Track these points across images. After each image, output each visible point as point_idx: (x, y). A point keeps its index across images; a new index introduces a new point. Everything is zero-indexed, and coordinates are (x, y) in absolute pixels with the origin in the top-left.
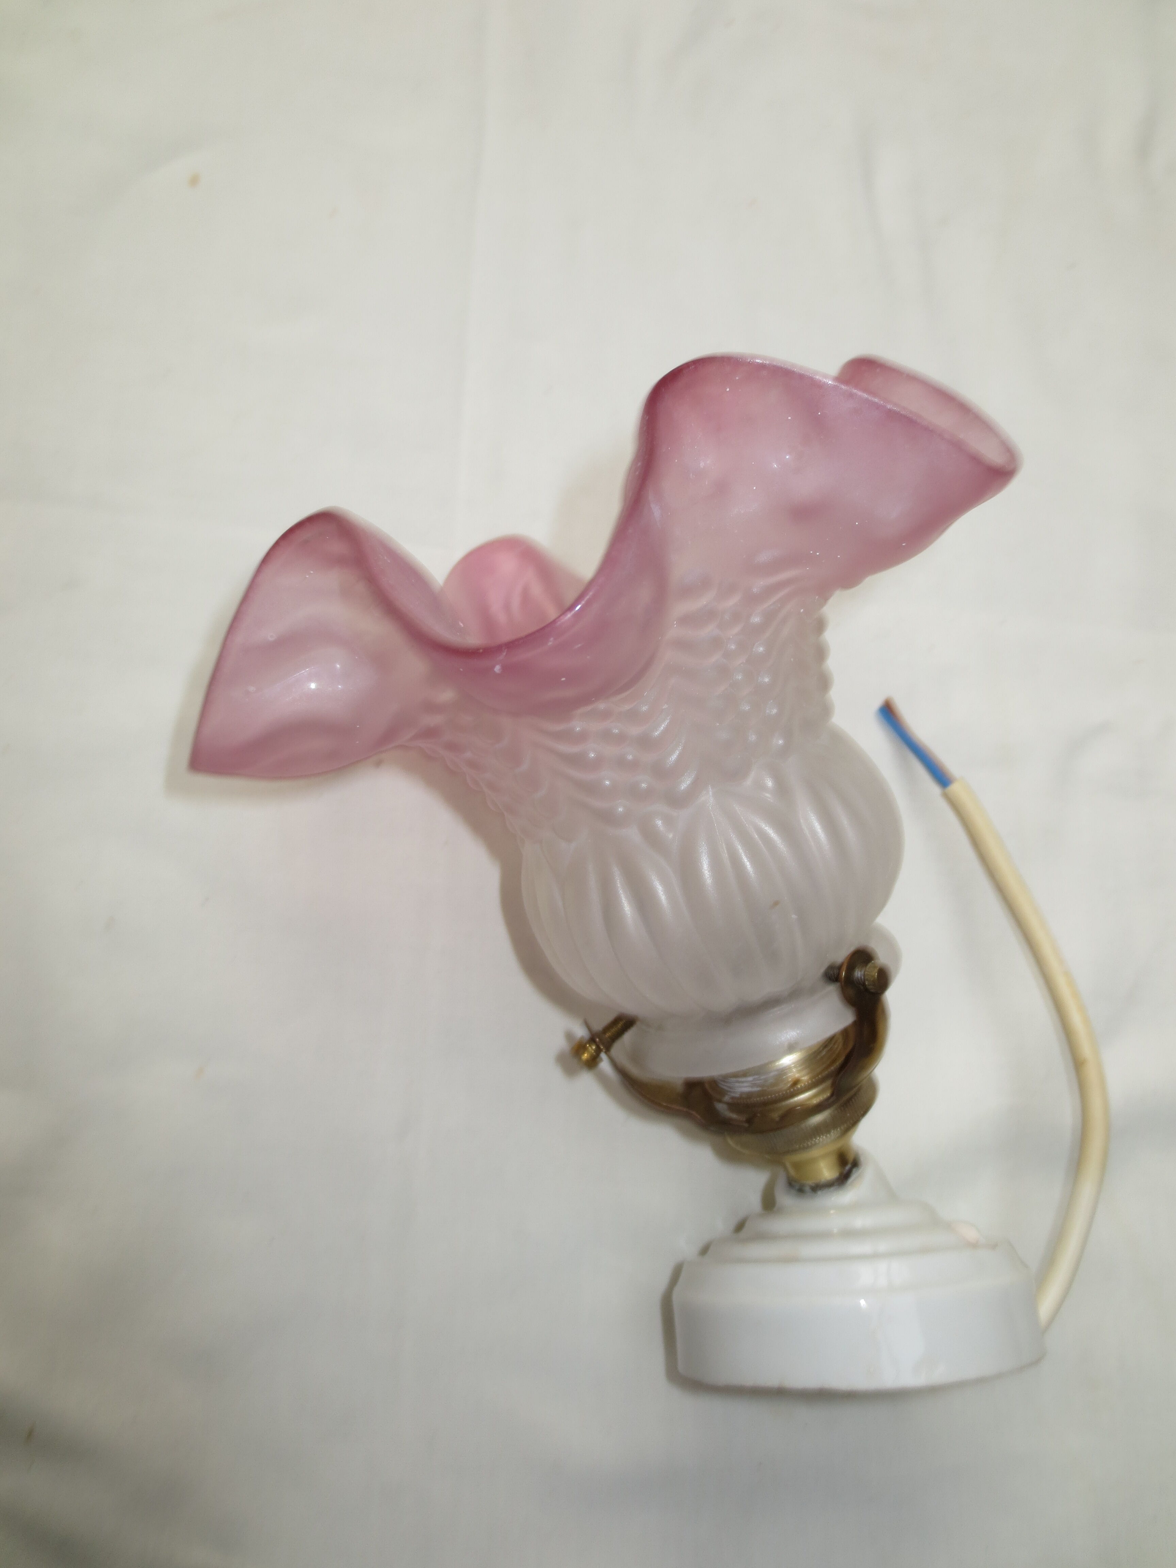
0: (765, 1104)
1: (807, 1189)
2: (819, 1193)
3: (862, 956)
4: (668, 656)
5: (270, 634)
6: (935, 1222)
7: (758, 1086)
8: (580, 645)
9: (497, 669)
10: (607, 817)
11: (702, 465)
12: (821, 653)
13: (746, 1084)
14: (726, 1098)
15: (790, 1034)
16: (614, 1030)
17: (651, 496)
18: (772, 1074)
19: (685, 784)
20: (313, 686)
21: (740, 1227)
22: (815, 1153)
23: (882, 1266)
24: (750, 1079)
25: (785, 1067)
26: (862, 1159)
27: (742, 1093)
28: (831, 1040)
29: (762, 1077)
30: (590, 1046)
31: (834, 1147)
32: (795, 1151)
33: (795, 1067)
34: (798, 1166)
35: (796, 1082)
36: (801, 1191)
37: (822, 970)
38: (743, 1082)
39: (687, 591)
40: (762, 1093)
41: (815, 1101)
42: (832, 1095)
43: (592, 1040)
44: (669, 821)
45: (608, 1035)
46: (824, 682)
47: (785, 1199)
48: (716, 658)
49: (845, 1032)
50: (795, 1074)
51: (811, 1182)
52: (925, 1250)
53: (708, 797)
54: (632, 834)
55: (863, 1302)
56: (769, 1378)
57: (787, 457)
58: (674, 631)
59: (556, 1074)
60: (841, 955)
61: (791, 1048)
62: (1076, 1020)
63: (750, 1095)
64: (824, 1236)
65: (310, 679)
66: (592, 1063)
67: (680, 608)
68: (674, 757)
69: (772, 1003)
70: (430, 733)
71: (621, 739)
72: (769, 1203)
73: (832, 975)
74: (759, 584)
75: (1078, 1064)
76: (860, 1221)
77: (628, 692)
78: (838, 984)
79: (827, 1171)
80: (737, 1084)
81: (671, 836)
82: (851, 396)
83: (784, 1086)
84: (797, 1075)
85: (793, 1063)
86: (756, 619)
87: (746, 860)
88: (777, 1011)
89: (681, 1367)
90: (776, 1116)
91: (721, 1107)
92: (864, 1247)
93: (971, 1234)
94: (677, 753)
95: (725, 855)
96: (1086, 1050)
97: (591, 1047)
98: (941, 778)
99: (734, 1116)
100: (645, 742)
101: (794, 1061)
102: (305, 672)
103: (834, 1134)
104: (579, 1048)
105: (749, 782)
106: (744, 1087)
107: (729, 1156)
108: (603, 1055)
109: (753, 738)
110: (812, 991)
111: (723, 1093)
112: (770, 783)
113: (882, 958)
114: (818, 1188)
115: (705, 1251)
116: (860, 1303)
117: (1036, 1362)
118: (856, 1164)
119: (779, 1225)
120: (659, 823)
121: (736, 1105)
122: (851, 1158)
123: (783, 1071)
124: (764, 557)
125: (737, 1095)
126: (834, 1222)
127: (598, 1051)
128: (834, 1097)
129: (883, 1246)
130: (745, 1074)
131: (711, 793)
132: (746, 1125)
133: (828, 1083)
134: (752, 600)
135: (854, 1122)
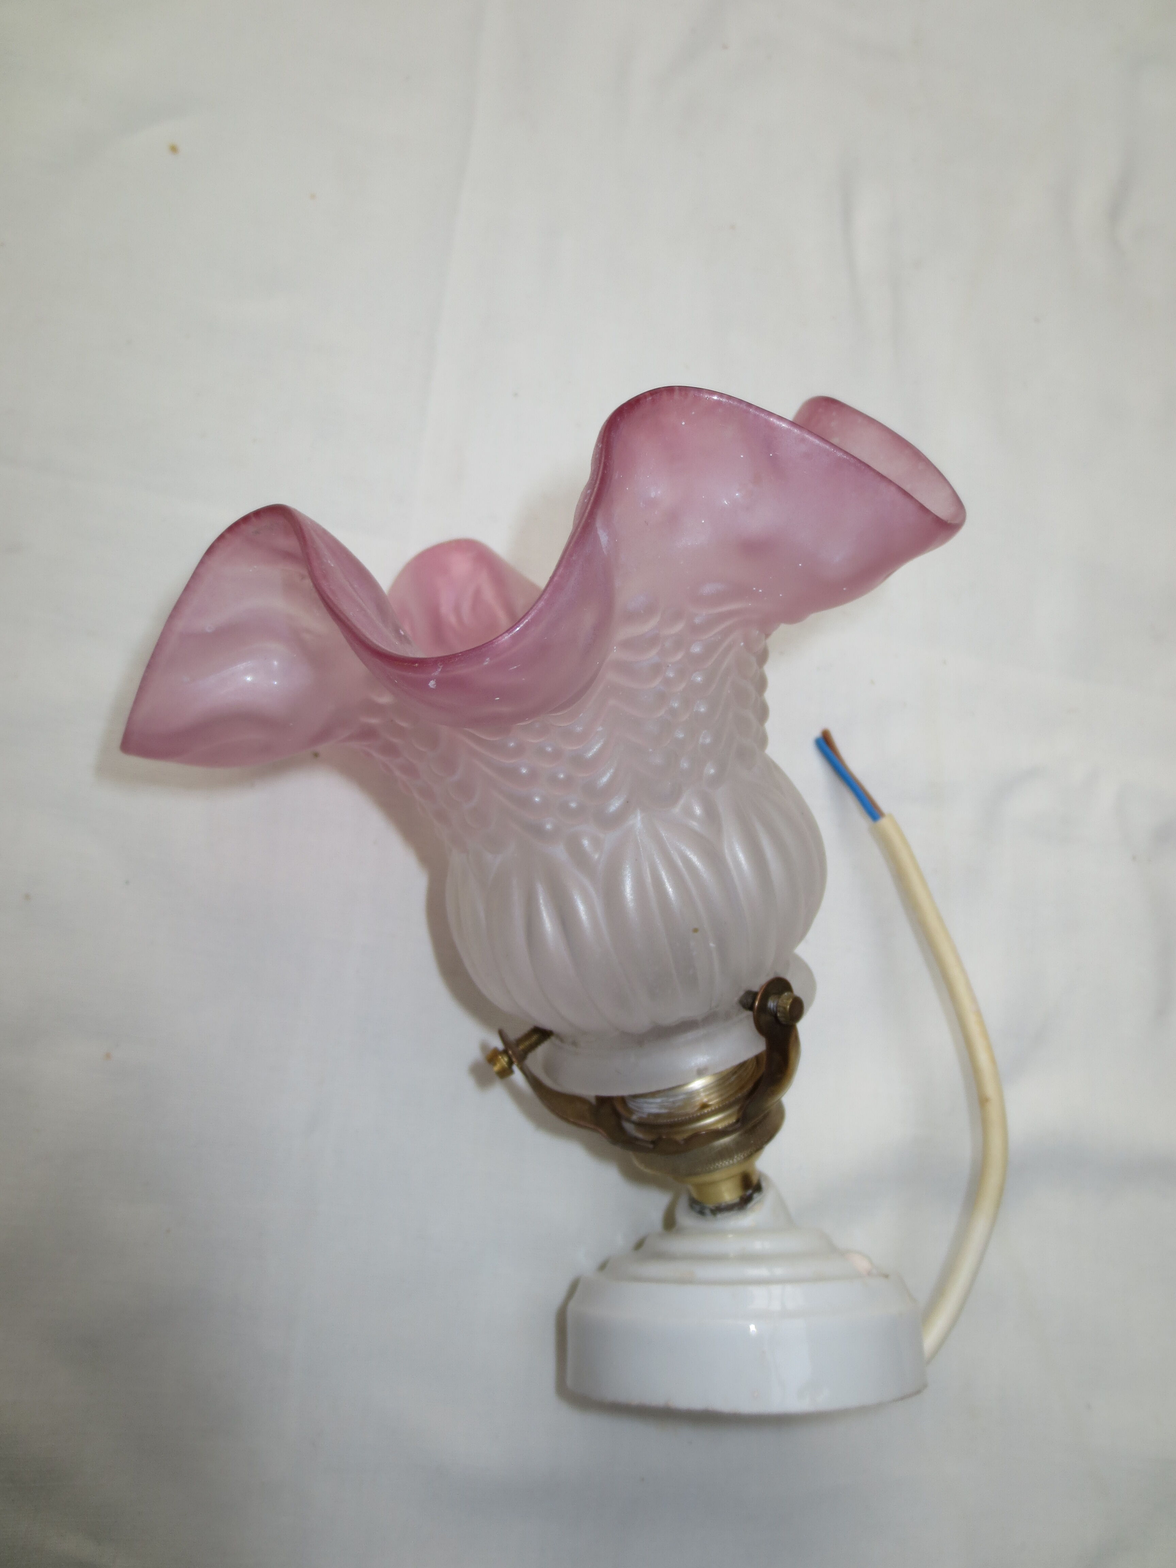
0: (672, 1126)
1: (707, 1212)
2: (719, 1216)
3: (779, 986)
4: (611, 676)
5: (208, 624)
6: (832, 1250)
7: (666, 1107)
8: (516, 667)
9: (432, 684)
10: (538, 831)
11: (653, 495)
12: (761, 684)
13: (653, 1106)
14: (635, 1117)
15: (700, 1059)
16: (527, 1043)
17: (599, 523)
18: (681, 1097)
19: (615, 805)
20: (249, 679)
21: (639, 1245)
22: (716, 1176)
23: (776, 1289)
24: (659, 1100)
25: (693, 1091)
26: (764, 1184)
27: (650, 1114)
28: (742, 1066)
29: (671, 1100)
30: (502, 1058)
31: (737, 1170)
32: (696, 1174)
33: (704, 1091)
34: (699, 1187)
35: (704, 1106)
36: (702, 1212)
37: (736, 999)
38: (651, 1103)
39: (632, 617)
40: (669, 1115)
41: (720, 1126)
42: (738, 1121)
43: (505, 1052)
44: (597, 843)
45: (521, 1047)
46: (763, 712)
47: (686, 1219)
48: (656, 683)
49: (757, 1058)
50: (703, 1098)
51: (711, 1205)
52: (819, 1278)
53: (637, 821)
54: (559, 852)
55: (752, 1328)
56: (657, 1397)
57: (737, 494)
58: (615, 654)
59: (469, 1083)
60: (757, 984)
61: (701, 1073)
62: (983, 1058)
63: (657, 1116)
64: (719, 1258)
65: (247, 672)
66: (504, 1073)
67: (624, 632)
68: (605, 779)
69: (686, 1026)
70: (368, 734)
71: (557, 755)
72: (670, 1223)
73: (748, 1001)
74: (702, 615)
75: (982, 1101)
76: (759, 1245)
77: (566, 711)
78: (750, 1013)
79: (729, 1193)
80: (645, 1105)
81: (596, 856)
82: (803, 440)
83: (691, 1110)
84: (705, 1100)
85: (703, 1087)
86: (696, 649)
87: (669, 887)
88: (690, 1035)
89: (569, 1382)
90: (680, 1138)
91: (629, 1127)
92: (762, 1272)
93: (862, 1265)
94: (608, 775)
95: (649, 879)
96: (990, 1090)
97: (504, 1060)
98: (872, 811)
99: (640, 1135)
100: (578, 761)
101: (703, 1085)
102: (241, 666)
103: (738, 1158)
104: (492, 1057)
105: (677, 810)
106: (652, 1108)
107: (634, 1176)
108: (515, 1068)
109: (685, 764)
110: (727, 1016)
111: (631, 1112)
112: (698, 811)
113: (798, 989)
114: (720, 1209)
115: (603, 1267)
116: (749, 1329)
117: (918, 1392)
118: (758, 1188)
119: (678, 1245)
120: (586, 843)
121: (641, 1125)
122: (755, 1180)
123: (692, 1094)
124: (708, 589)
125: (645, 1116)
126: (731, 1244)
127: (510, 1063)
128: (739, 1125)
129: (779, 1271)
130: (653, 1094)
131: (639, 818)
132: (651, 1146)
133: (735, 1109)
134: (695, 630)
135: (758, 1147)
